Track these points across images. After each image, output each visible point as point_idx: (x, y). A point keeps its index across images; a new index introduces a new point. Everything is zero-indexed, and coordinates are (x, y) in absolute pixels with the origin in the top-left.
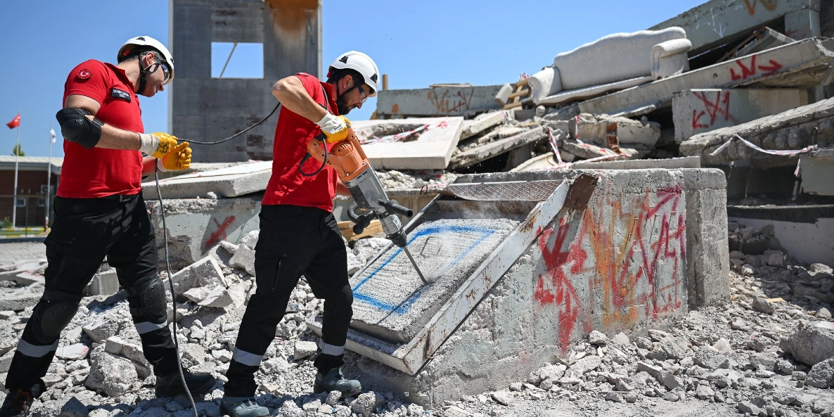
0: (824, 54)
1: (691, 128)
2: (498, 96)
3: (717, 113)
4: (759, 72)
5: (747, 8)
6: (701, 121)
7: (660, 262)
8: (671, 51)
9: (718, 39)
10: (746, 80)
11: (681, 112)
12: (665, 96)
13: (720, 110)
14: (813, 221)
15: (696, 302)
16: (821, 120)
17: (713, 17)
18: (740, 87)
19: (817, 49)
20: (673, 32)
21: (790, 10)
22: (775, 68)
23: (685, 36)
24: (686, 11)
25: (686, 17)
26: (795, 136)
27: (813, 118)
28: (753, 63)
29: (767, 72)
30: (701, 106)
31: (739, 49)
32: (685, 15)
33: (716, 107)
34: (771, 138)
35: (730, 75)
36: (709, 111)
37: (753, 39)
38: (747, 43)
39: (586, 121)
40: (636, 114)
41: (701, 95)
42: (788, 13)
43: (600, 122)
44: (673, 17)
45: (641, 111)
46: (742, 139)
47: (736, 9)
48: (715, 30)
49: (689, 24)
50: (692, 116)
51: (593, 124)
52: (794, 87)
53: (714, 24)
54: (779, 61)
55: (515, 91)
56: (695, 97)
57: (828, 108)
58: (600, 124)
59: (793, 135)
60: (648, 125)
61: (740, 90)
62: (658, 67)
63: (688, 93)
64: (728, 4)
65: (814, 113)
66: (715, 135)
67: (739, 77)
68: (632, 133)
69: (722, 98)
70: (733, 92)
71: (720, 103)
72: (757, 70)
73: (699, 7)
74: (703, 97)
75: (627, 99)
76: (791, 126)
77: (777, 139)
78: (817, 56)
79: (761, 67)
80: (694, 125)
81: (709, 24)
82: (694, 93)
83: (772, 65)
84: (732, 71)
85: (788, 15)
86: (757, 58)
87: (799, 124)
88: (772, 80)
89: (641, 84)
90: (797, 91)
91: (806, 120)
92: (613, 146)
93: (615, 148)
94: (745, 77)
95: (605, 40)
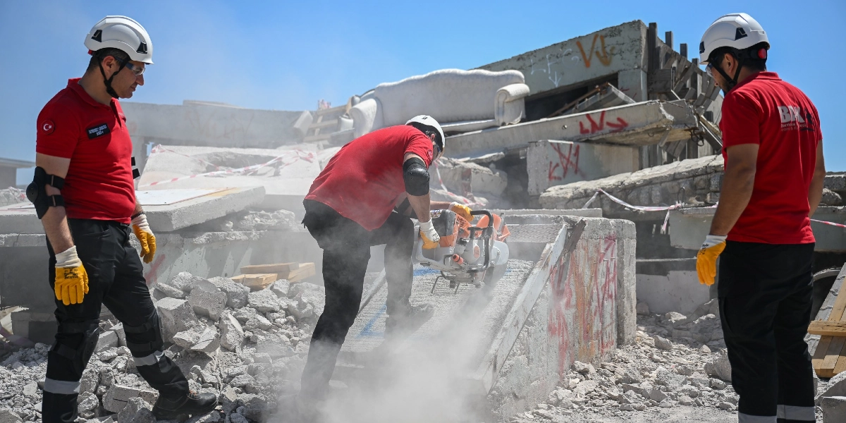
0: (665, 117)
1: (548, 180)
2: (297, 125)
3: (569, 166)
4: (607, 128)
5: (583, 60)
6: (555, 174)
7: (605, 302)
8: (516, 96)
9: (553, 88)
10: (594, 135)
11: (537, 162)
12: (511, 144)
13: (571, 163)
14: (665, 274)
15: (620, 342)
16: (681, 180)
17: (549, 64)
18: (588, 141)
19: (660, 111)
20: (513, 76)
21: (623, 67)
22: (622, 126)
23: (524, 81)
24: (522, 54)
25: (521, 60)
26: (658, 193)
27: (675, 178)
28: (602, 119)
29: (614, 129)
30: (555, 158)
31: (580, 102)
32: (520, 58)
33: (568, 160)
34: (636, 194)
35: (579, 128)
36: (562, 163)
37: (595, 93)
38: (588, 98)
39: (444, 165)
40: (484, 161)
41: (557, 147)
42: (621, 71)
43: (456, 167)
44: (507, 58)
45: (490, 158)
46: (607, 194)
47: (572, 59)
48: (550, 78)
49: (524, 68)
50: (549, 167)
51: (449, 168)
52: (628, 145)
53: (549, 72)
54: (626, 120)
55: (315, 121)
56: (551, 148)
57: (687, 170)
58: (456, 169)
59: (656, 192)
60: (498, 173)
61: (588, 145)
62: (503, 112)
63: (545, 144)
64: (565, 53)
65: (675, 174)
66: (576, 189)
67: (587, 131)
68: (483, 180)
69: (573, 152)
70: (582, 146)
71: (572, 156)
72: (605, 126)
73: (535, 51)
74: (558, 148)
75: (470, 143)
76: (653, 184)
77: (641, 196)
78: (660, 118)
79: (609, 124)
80: (550, 177)
81: (545, 71)
82: (551, 143)
83: (619, 123)
84: (581, 124)
85: (621, 73)
86: (606, 114)
87: (661, 183)
88: (617, 137)
89: (486, 128)
90: (631, 149)
91: (667, 180)
92: (468, 194)
93: (470, 196)
94: (593, 132)
95: (437, 75)
